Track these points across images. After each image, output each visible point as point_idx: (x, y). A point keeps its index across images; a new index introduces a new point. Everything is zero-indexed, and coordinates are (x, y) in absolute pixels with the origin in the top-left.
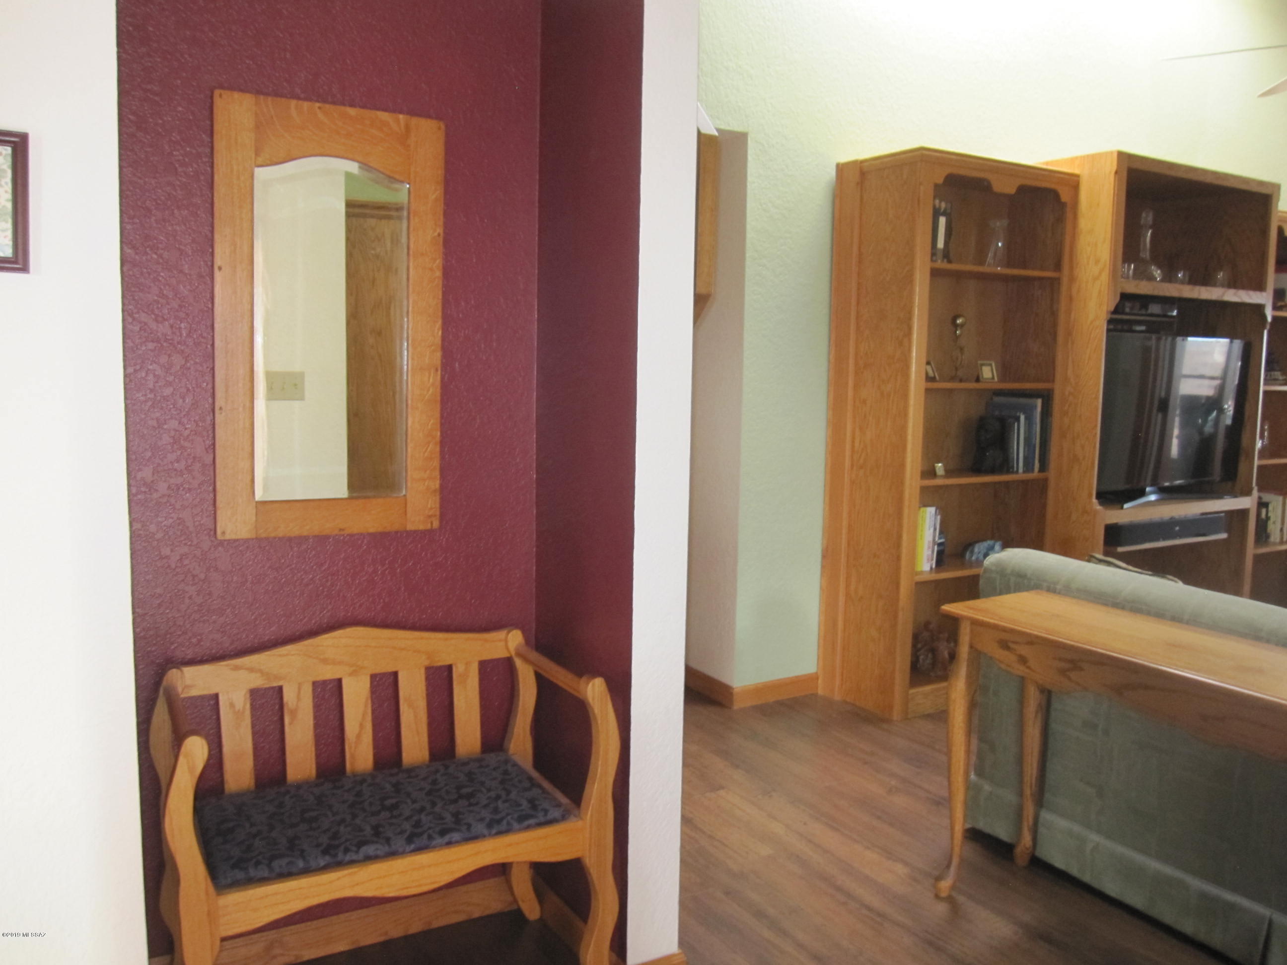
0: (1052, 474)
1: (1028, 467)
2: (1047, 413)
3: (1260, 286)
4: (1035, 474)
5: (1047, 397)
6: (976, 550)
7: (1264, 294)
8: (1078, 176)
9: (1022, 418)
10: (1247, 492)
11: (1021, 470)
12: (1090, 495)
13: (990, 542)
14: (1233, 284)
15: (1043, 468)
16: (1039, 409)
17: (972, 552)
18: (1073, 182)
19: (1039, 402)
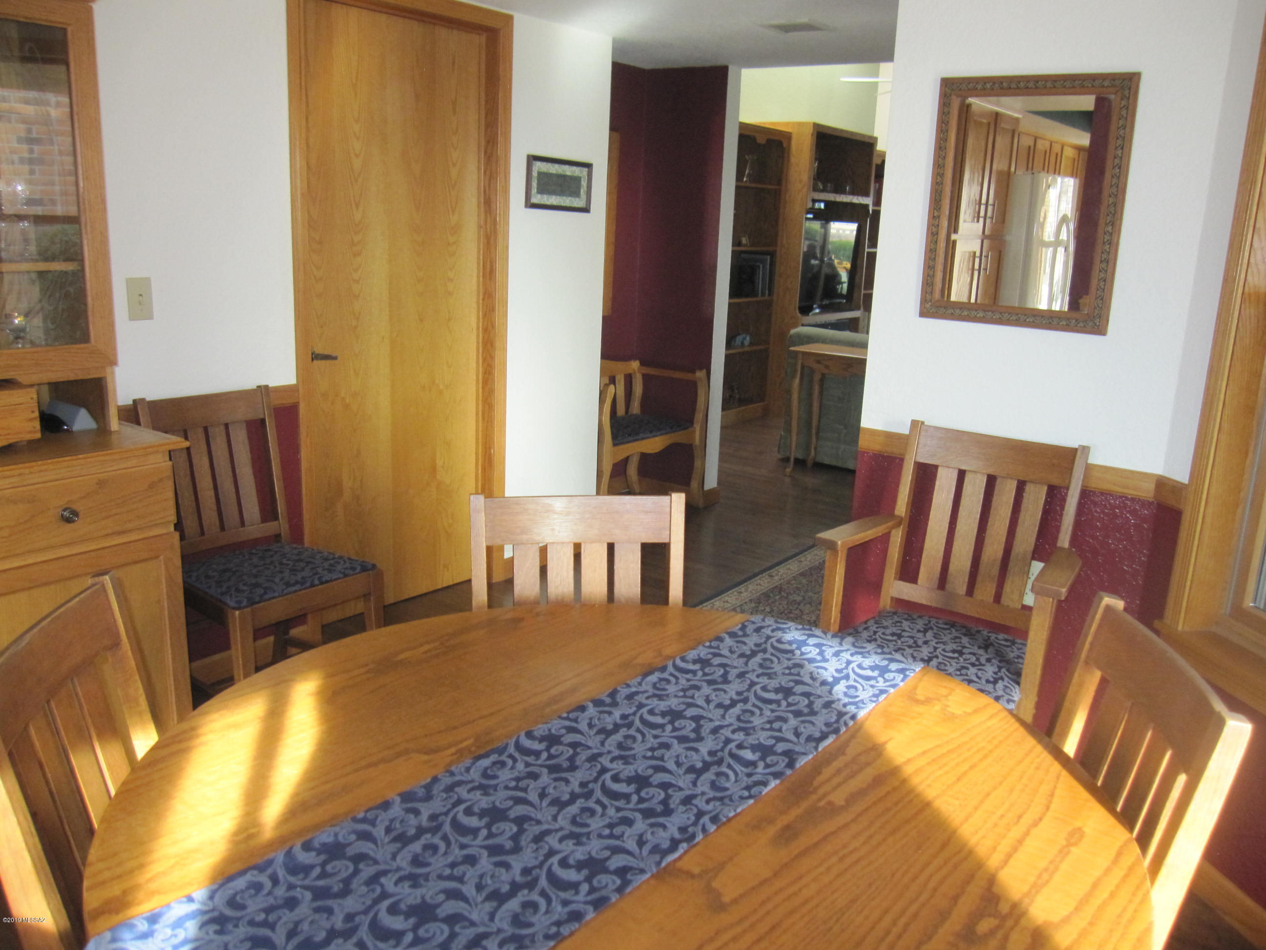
0: (775, 297)
1: (763, 294)
2: (772, 264)
3: (867, 194)
4: (766, 297)
5: (772, 255)
6: (737, 340)
7: (869, 199)
8: (790, 133)
9: (761, 266)
10: (858, 308)
11: (760, 295)
12: (795, 309)
13: (744, 335)
14: (853, 193)
15: (770, 295)
16: (769, 261)
17: (735, 342)
18: (788, 136)
19: (769, 257)
